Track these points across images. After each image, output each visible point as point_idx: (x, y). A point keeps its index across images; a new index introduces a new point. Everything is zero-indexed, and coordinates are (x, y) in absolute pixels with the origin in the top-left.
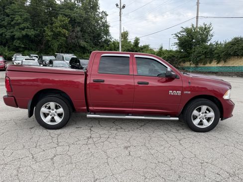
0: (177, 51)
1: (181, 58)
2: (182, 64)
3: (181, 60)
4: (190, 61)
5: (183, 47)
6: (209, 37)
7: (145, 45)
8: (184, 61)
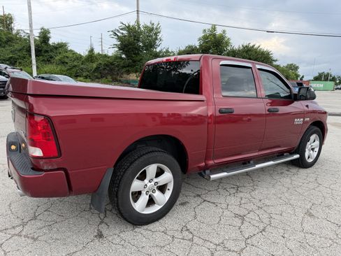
0: (116, 57)
1: (124, 67)
2: (125, 76)
3: (124, 70)
4: (136, 72)
5: (126, 51)
6: (157, 42)
7: (60, 42)
8: (128, 72)
